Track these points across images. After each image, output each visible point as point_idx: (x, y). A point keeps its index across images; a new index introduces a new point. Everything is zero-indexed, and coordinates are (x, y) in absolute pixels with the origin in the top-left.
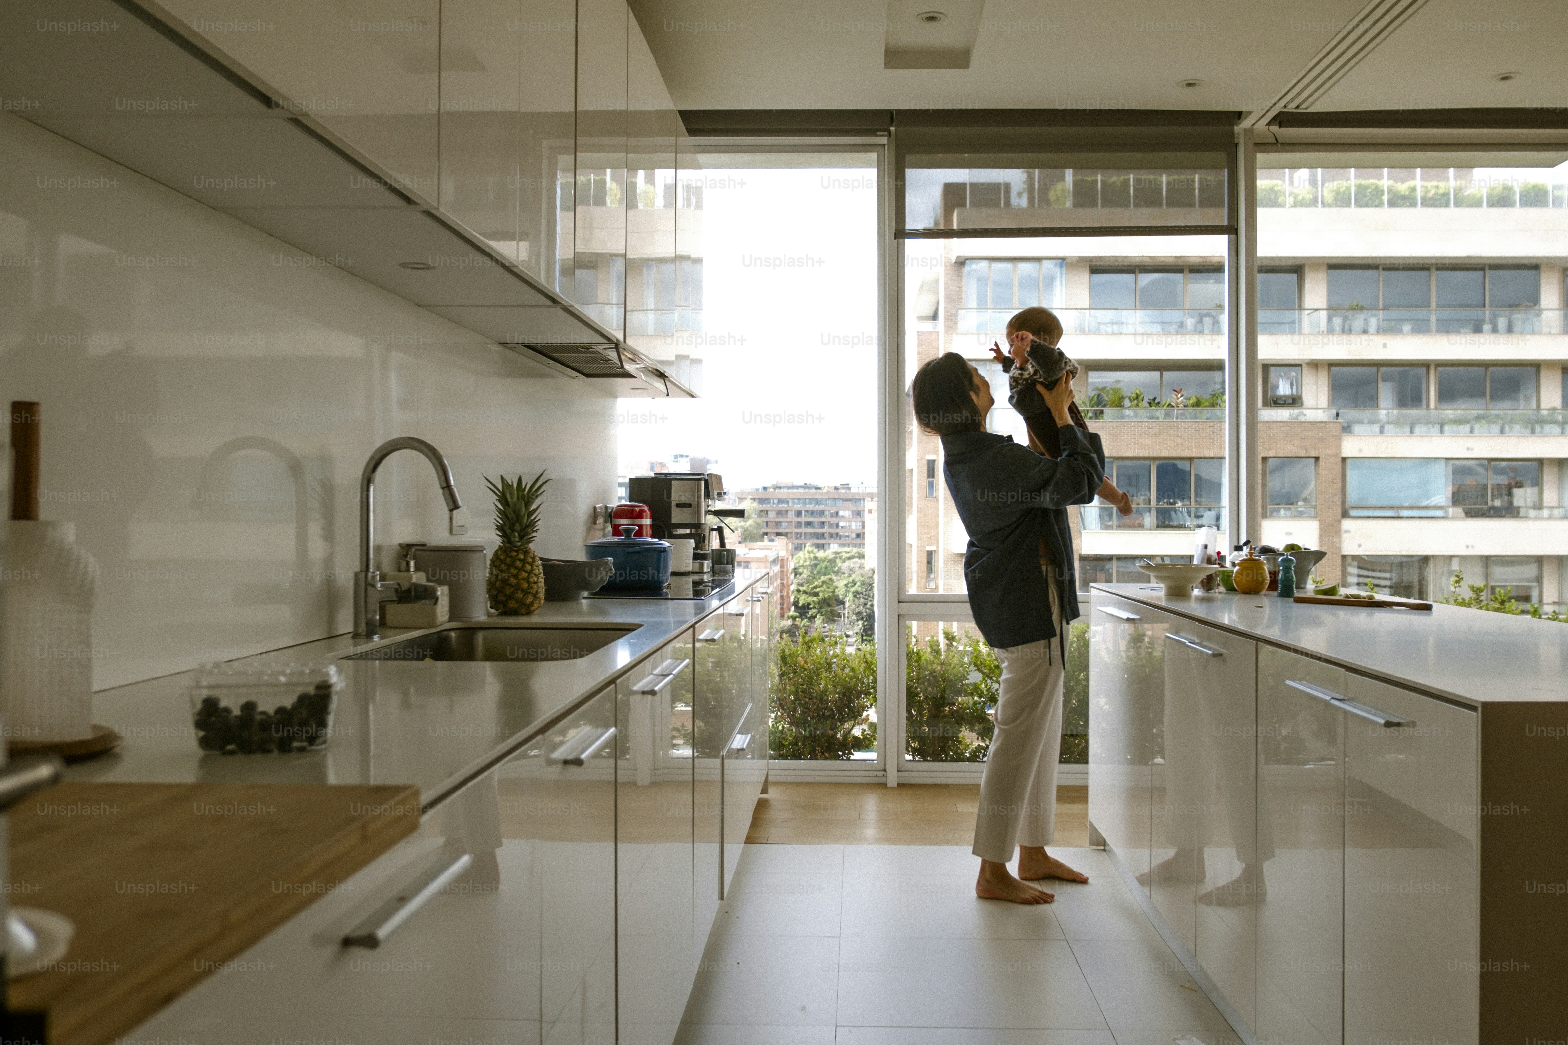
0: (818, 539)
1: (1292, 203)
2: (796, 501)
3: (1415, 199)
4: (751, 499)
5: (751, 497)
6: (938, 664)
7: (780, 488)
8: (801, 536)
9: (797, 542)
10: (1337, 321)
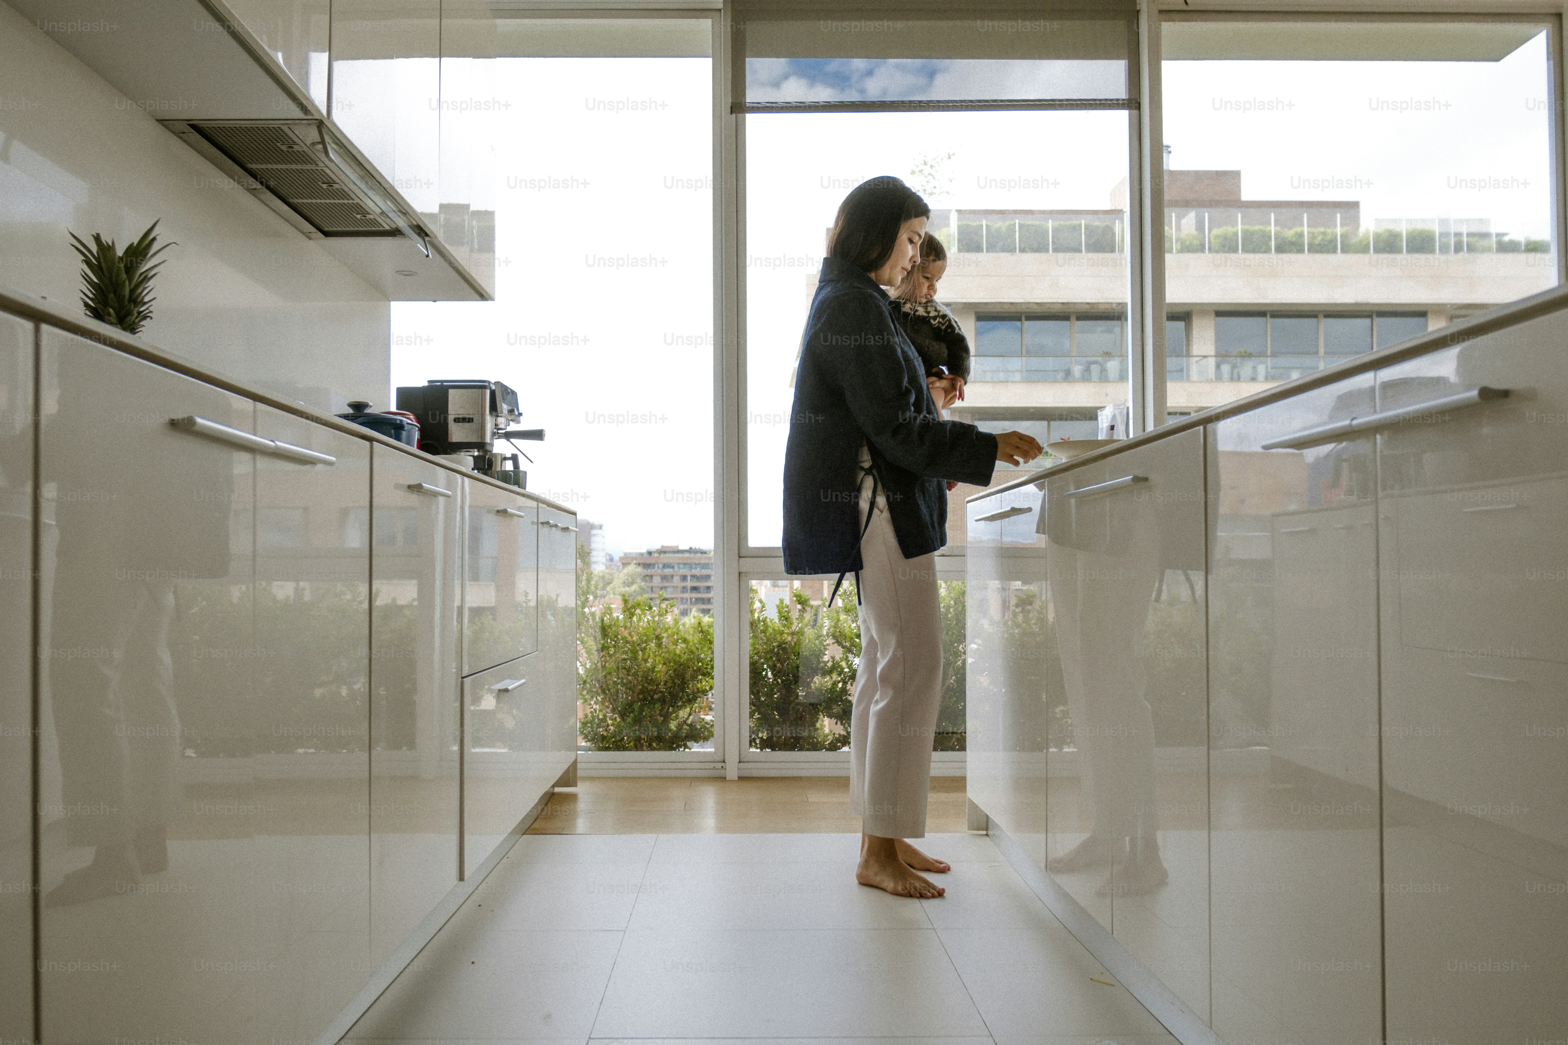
0: (704, 604)
1: (1179, 247)
2: (681, 566)
3: (1302, 245)
4: (636, 564)
5: (635, 562)
6: (788, 634)
7: (665, 552)
8: (686, 602)
9: (682, 607)
10: (1226, 369)
